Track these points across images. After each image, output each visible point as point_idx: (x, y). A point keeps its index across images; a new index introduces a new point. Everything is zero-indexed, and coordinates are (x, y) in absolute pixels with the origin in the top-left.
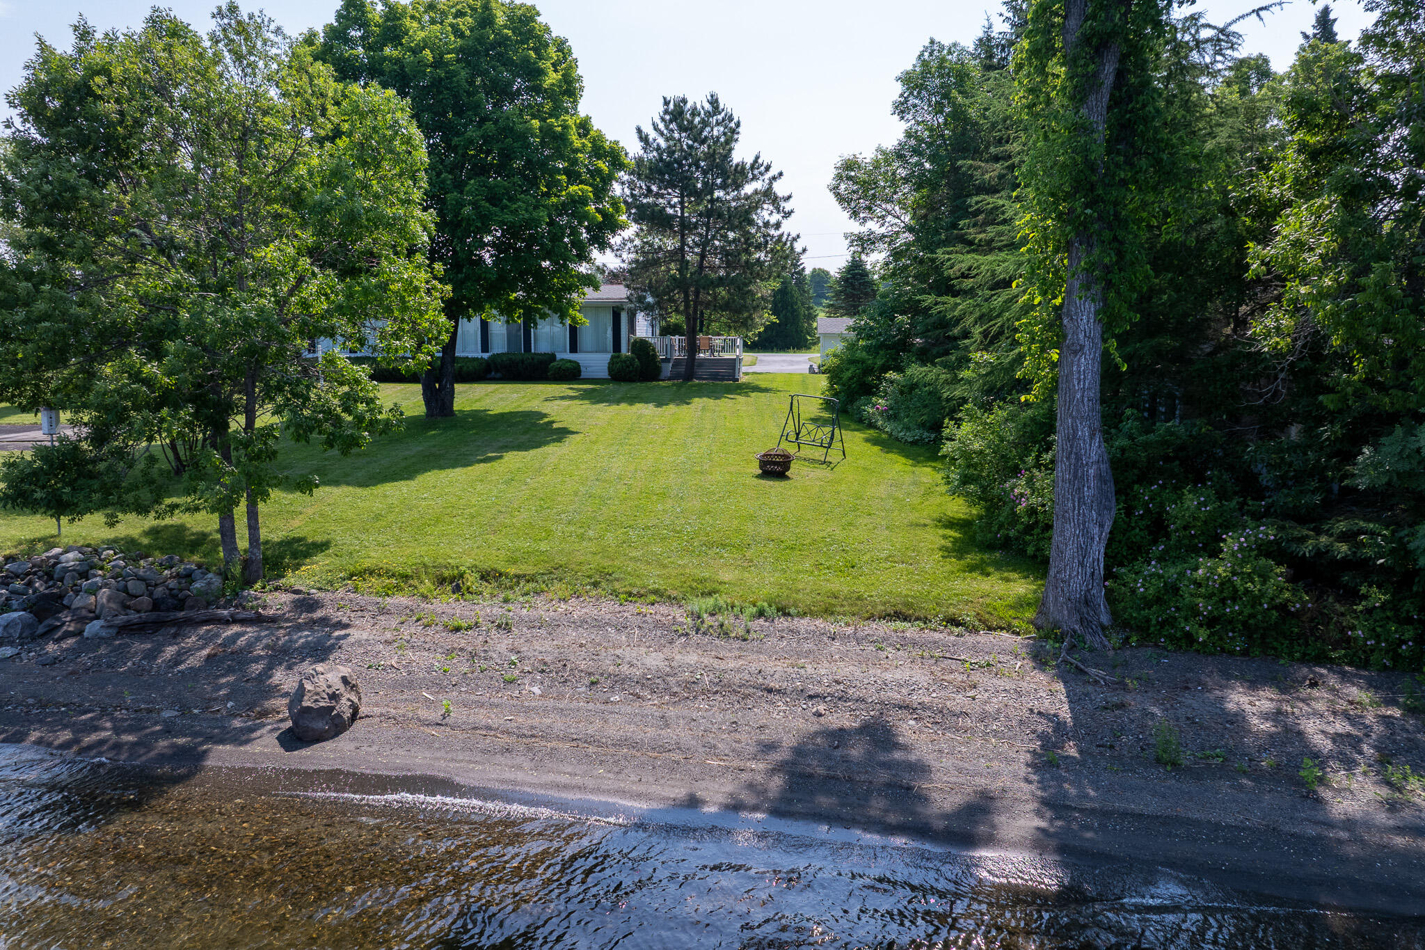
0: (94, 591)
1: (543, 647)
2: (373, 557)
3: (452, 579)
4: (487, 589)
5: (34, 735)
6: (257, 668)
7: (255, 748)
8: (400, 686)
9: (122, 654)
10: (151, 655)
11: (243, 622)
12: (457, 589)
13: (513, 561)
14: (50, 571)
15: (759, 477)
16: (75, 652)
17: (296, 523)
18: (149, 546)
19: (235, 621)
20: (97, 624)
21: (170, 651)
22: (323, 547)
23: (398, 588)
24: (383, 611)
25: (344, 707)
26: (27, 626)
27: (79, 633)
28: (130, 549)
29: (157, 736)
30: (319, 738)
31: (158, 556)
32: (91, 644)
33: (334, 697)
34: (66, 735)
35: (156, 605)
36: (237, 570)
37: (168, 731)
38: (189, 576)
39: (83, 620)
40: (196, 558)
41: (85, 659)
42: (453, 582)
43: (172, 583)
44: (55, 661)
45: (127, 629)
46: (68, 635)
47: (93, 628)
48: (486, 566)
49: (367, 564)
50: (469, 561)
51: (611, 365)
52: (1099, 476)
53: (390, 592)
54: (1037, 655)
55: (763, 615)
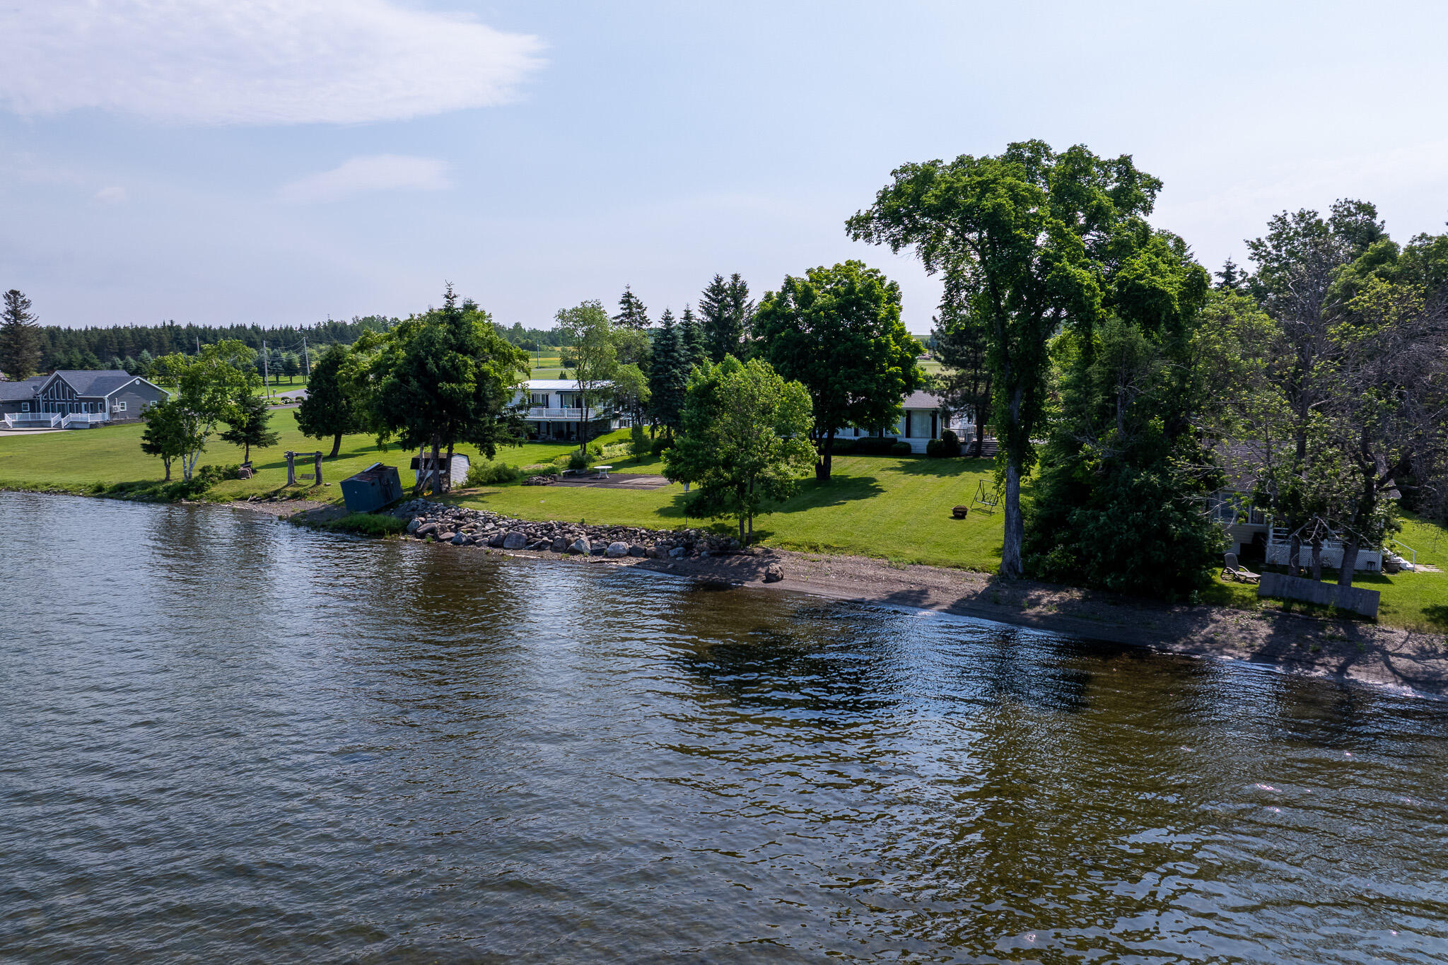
0: (702, 542)
1: (839, 567)
2: (791, 539)
4: (826, 550)
6: (754, 566)
7: (756, 583)
8: (795, 572)
9: (713, 561)
10: (723, 562)
11: (748, 554)
12: (817, 550)
14: (687, 535)
15: (951, 517)
16: (699, 560)
17: (764, 525)
18: (715, 529)
19: (745, 554)
21: (728, 561)
22: (772, 534)
23: (798, 548)
24: (791, 554)
25: (780, 575)
26: (684, 552)
27: (700, 554)
28: (710, 529)
30: (773, 581)
31: (719, 532)
32: (704, 558)
33: (777, 571)
35: (720, 548)
36: (744, 540)
38: (730, 540)
39: (700, 551)
40: (733, 533)
41: (703, 562)
42: (815, 548)
43: (725, 542)
44: (695, 562)
45: (713, 554)
46: (696, 555)
47: (704, 553)
48: (826, 544)
49: (787, 540)
50: (821, 542)
51: (929, 447)
52: (1017, 523)
53: (793, 550)
54: (989, 579)
55: (912, 563)
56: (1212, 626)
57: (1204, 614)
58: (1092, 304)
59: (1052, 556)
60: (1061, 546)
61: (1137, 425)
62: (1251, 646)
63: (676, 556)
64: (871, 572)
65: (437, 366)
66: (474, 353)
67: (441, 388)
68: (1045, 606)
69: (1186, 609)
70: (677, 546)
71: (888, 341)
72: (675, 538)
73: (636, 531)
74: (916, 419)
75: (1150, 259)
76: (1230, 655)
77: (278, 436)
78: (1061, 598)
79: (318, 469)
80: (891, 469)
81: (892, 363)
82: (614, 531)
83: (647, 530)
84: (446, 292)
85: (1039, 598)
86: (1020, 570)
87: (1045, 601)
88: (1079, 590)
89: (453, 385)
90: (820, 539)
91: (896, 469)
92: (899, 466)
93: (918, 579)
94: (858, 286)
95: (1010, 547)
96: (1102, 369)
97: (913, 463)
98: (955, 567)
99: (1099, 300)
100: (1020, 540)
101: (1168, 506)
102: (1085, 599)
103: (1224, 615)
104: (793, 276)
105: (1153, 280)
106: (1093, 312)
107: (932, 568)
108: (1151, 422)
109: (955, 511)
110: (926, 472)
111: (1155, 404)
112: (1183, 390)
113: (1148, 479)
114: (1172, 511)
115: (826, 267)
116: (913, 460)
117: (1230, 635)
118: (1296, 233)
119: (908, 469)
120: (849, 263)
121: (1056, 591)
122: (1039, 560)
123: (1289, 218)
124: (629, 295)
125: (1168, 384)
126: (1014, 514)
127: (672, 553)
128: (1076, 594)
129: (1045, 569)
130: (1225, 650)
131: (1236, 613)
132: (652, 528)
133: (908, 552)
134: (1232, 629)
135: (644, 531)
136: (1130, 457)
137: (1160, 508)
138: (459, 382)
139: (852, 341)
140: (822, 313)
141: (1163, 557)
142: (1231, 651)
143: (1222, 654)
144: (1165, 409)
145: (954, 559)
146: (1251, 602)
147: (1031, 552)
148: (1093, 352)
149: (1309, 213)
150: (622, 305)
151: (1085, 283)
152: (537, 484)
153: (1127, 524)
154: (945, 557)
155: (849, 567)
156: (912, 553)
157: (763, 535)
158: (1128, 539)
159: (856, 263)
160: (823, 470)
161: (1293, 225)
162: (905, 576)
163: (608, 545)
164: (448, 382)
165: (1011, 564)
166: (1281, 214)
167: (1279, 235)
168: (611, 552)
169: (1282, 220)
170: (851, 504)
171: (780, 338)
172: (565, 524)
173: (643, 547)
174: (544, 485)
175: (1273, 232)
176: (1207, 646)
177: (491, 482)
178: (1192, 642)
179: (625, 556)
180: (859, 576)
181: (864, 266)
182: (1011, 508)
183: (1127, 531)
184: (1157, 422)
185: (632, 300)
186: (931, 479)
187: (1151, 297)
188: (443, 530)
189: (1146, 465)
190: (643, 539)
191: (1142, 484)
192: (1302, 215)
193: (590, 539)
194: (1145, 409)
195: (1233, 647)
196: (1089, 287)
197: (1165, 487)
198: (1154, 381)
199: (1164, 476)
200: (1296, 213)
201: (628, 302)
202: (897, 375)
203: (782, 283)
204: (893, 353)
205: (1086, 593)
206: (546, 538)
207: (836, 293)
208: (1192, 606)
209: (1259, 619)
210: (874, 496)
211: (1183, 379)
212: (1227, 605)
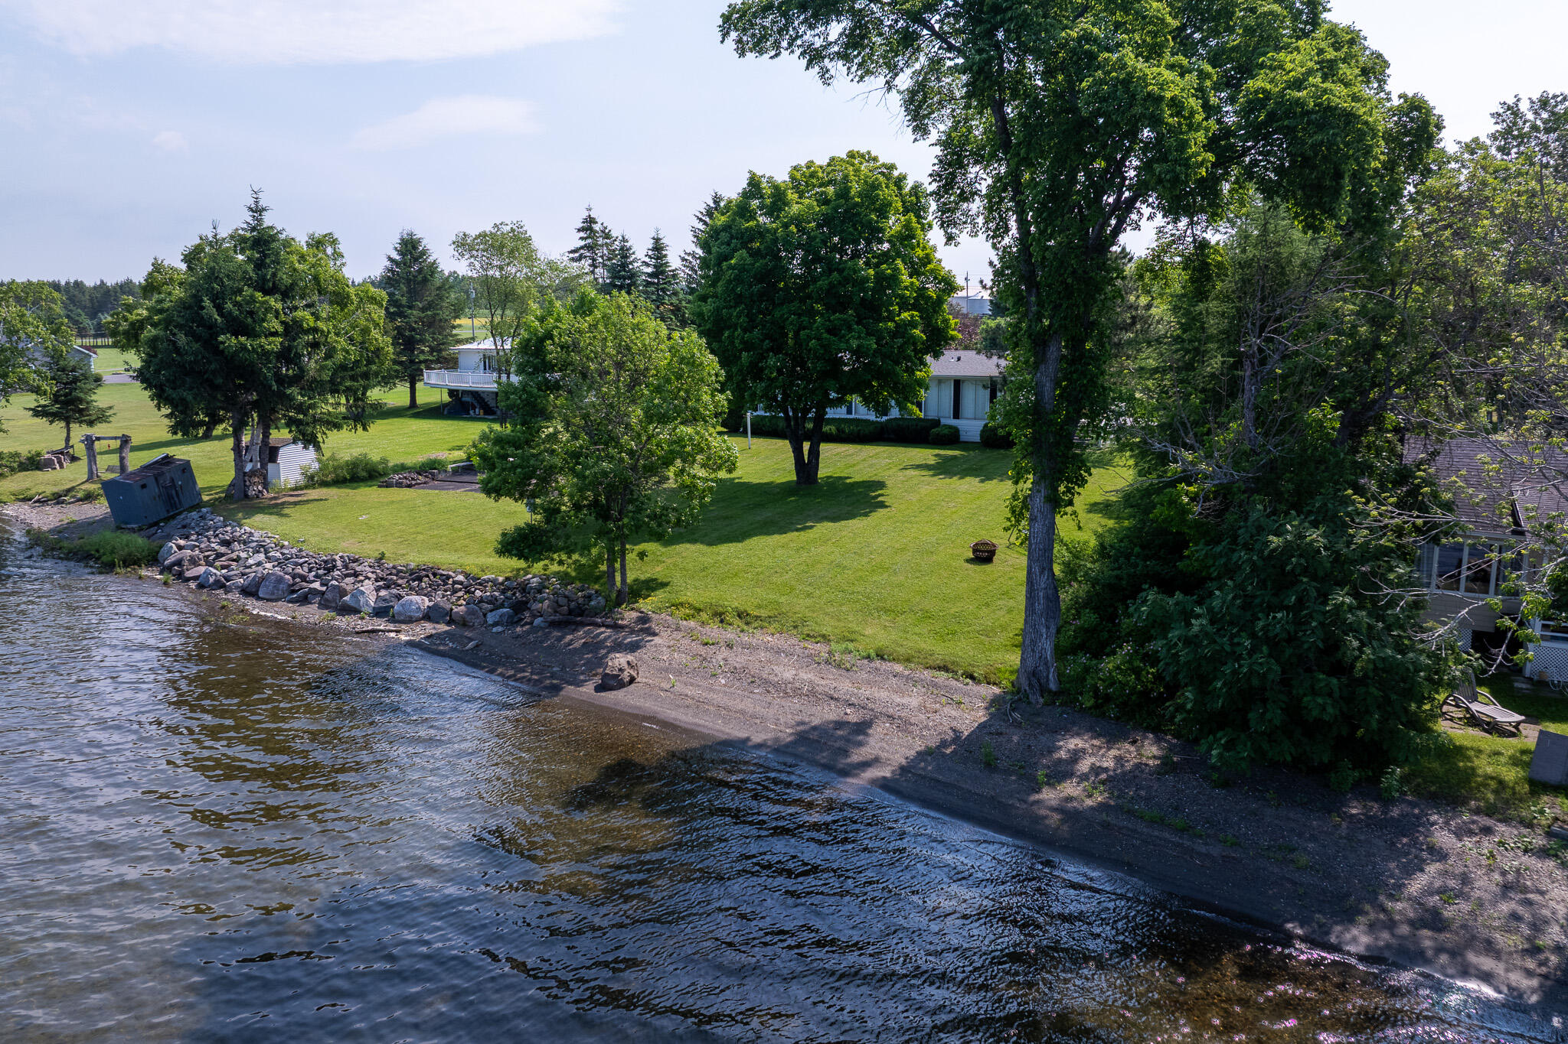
0: (542, 601)
1: (738, 659)
2: (690, 596)
3: (721, 614)
4: (737, 622)
5: (500, 670)
6: (603, 652)
7: (583, 689)
8: (661, 670)
9: (547, 636)
10: (560, 639)
11: (608, 627)
12: (722, 621)
13: (759, 607)
14: (524, 588)
15: (969, 561)
16: (528, 633)
17: (658, 569)
18: (575, 578)
19: (603, 625)
20: (540, 619)
21: (569, 637)
22: (664, 585)
23: (693, 616)
24: (678, 629)
25: (626, 676)
26: (510, 617)
27: (531, 623)
28: (565, 578)
29: (547, 678)
30: (611, 689)
31: (578, 584)
32: (535, 630)
33: (621, 670)
34: (511, 672)
35: (570, 612)
36: (614, 595)
37: (552, 677)
38: (589, 597)
39: (534, 617)
40: (597, 587)
41: (531, 637)
42: (720, 616)
43: (581, 601)
44: (518, 636)
45: (554, 625)
46: (526, 624)
47: (538, 621)
48: (742, 609)
49: (683, 599)
50: (736, 604)
51: (983, 432)
52: (1047, 598)
53: (687, 618)
54: (995, 701)
55: (868, 657)
56: (1432, 868)
57: (1411, 826)
58: (1184, 145)
59: (1109, 664)
60: (1128, 648)
61: (1281, 415)
62: (1534, 950)
63: (496, 624)
64: (788, 675)
65: (221, 315)
66: (286, 294)
67: (223, 343)
68: (1084, 777)
69: (1375, 808)
70: (502, 606)
71: (896, 270)
72: (503, 592)
73: (448, 577)
74: (969, 395)
75: (1321, 52)
76: (1486, 977)
77: (111, 412)
78: (1119, 759)
79: (122, 459)
80: (918, 467)
81: (904, 306)
82: (416, 576)
83: (467, 576)
84: (251, 202)
85: (1076, 756)
86: (1053, 686)
87: (1084, 766)
88: (1158, 740)
89: (243, 339)
90: (734, 598)
91: (927, 467)
92: (932, 461)
93: (866, 692)
94: (855, 188)
95: (1033, 642)
96: (1224, 308)
97: (955, 457)
98: (939, 668)
99: (1201, 137)
100: (1053, 630)
101: (1342, 598)
102: (1167, 766)
103: (1459, 834)
104: (759, 173)
105: (1325, 91)
106: (1186, 163)
107: (898, 668)
108: (1315, 413)
109: (975, 550)
110: (964, 473)
111: (1323, 372)
112: (1378, 346)
113: (1302, 537)
114: (1351, 608)
115: (818, 162)
116: (957, 453)
117: (1480, 904)
118: (1535, 128)
119: (943, 469)
120: (852, 155)
121: (1112, 738)
122: (1087, 670)
123: (1524, 107)
124: (590, 221)
125: (1352, 333)
126: (1042, 582)
127: (491, 618)
128: (1150, 751)
129: (1096, 690)
130: (1472, 958)
131: (1487, 831)
132: (475, 571)
133: (869, 631)
134: (1485, 884)
135: (461, 578)
136: (1266, 481)
137: (1325, 603)
138: (251, 333)
139: (840, 271)
140: (793, 228)
141: (1330, 710)
142: (1487, 963)
143: (1465, 972)
144: (1344, 383)
145: (941, 651)
146: (1516, 799)
147: (1074, 650)
148: (1209, 278)
149: (1555, 97)
150: (582, 234)
151: (1168, 95)
152: (399, 485)
153: (1253, 635)
154: (927, 644)
155: (753, 661)
156: (876, 633)
157: (651, 586)
158: (1251, 671)
159: (862, 156)
160: (806, 469)
161: (1530, 116)
162: (844, 686)
163: (399, 597)
164: (236, 334)
165: (1034, 674)
166: (1511, 101)
167: (1507, 133)
168: (399, 613)
169: (1514, 110)
170: (823, 529)
171: (731, 267)
172: (355, 561)
173: (448, 606)
174: (409, 486)
175: (1499, 127)
176: (1427, 939)
177: (339, 482)
178: (1391, 925)
179: (418, 620)
180: (767, 682)
181: (875, 159)
182: (1036, 569)
183: (1252, 652)
184: (1326, 415)
185: (597, 227)
186: (971, 483)
187: (1321, 127)
188: (194, 562)
189: (1298, 503)
190: (455, 591)
191: (1288, 549)
192: (1544, 102)
193: (378, 589)
194: (1301, 382)
195: (1490, 948)
196: (1176, 104)
197: (1338, 553)
198: (1321, 327)
199: (1337, 528)
200: (1536, 97)
201: (590, 229)
202: (913, 324)
203: (743, 184)
204: (906, 288)
205: (1171, 749)
206: (317, 585)
207: (824, 201)
208: (1387, 801)
209: (1544, 853)
210: (866, 515)
211: (1378, 323)
212: (1464, 802)
